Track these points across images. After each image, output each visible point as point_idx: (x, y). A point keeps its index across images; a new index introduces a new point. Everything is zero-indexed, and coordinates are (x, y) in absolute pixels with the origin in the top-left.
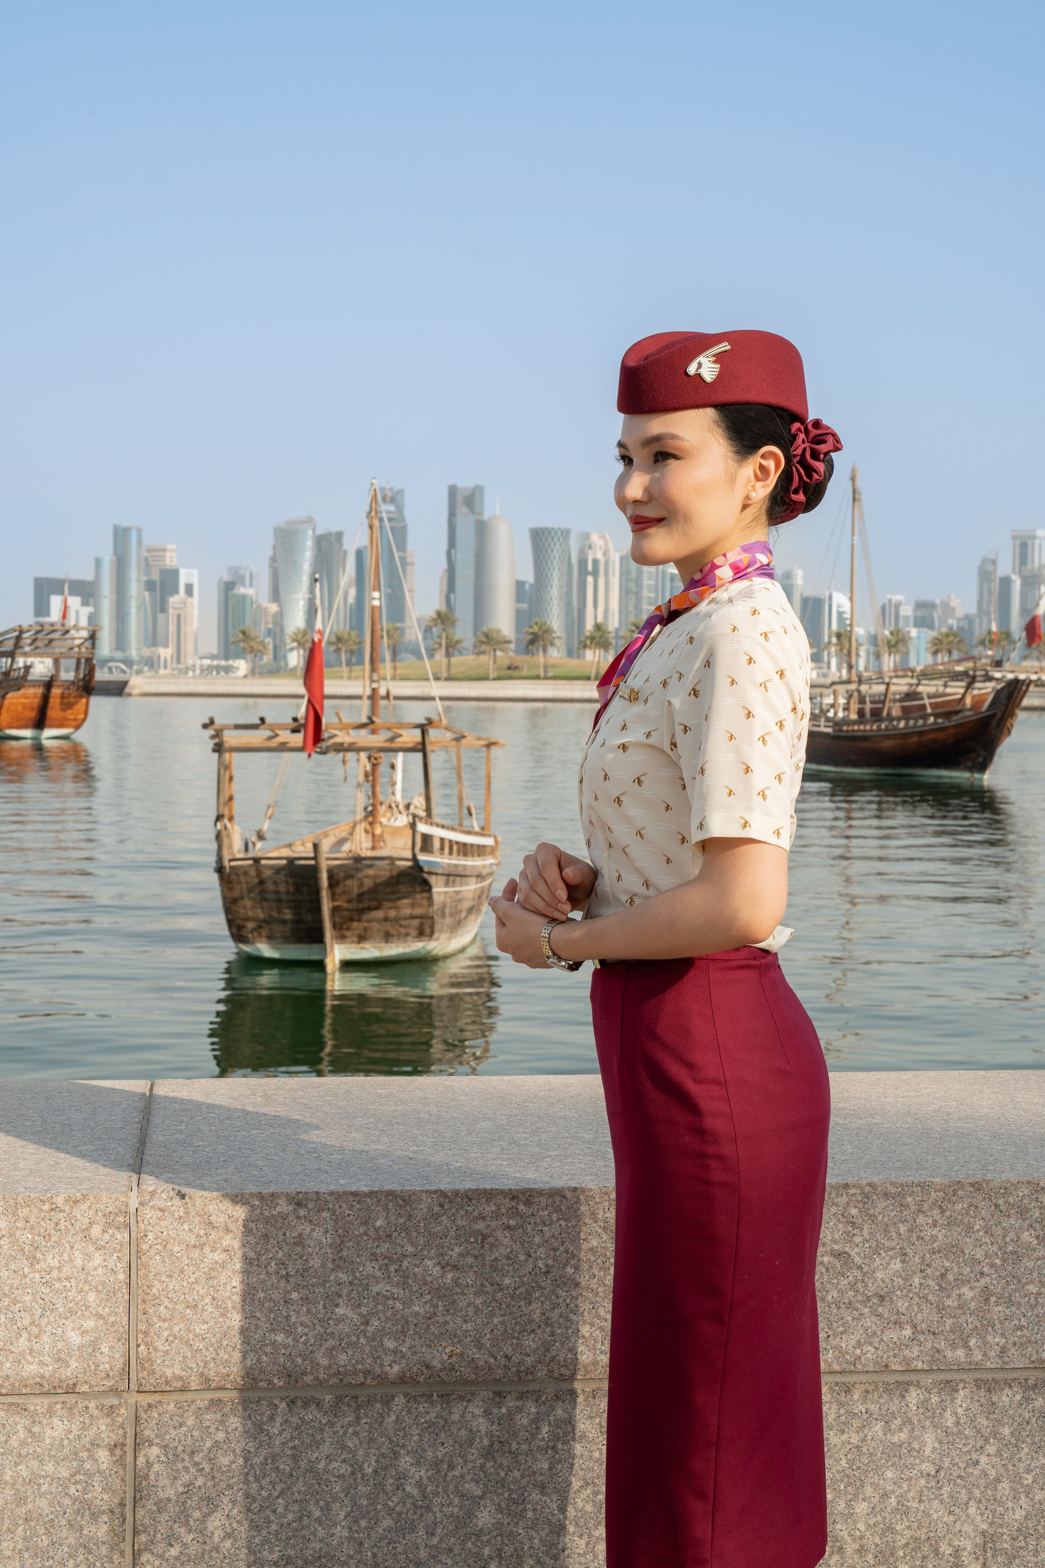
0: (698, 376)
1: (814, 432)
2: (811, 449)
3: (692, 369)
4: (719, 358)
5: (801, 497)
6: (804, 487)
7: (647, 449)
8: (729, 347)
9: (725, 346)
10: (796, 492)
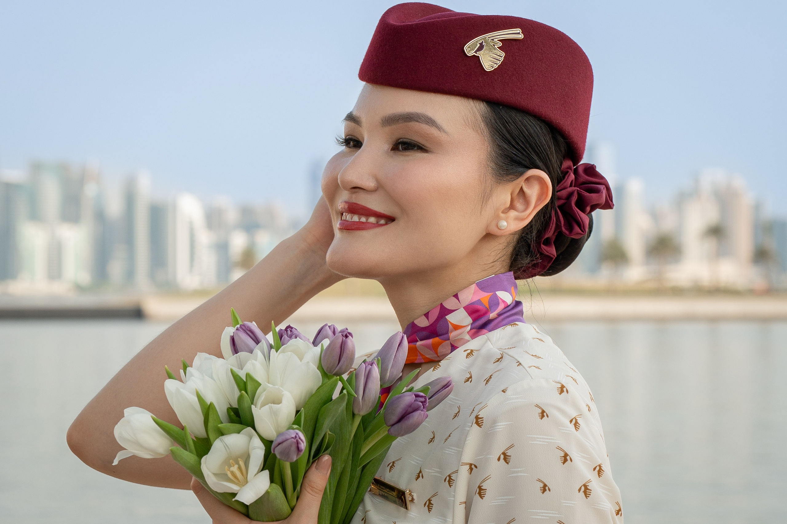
0: (476, 59)
1: (584, 177)
2: (579, 195)
3: (469, 49)
4: (507, 45)
5: (552, 251)
6: (559, 240)
7: (387, 129)
8: (521, 36)
9: (516, 34)
10: (547, 242)
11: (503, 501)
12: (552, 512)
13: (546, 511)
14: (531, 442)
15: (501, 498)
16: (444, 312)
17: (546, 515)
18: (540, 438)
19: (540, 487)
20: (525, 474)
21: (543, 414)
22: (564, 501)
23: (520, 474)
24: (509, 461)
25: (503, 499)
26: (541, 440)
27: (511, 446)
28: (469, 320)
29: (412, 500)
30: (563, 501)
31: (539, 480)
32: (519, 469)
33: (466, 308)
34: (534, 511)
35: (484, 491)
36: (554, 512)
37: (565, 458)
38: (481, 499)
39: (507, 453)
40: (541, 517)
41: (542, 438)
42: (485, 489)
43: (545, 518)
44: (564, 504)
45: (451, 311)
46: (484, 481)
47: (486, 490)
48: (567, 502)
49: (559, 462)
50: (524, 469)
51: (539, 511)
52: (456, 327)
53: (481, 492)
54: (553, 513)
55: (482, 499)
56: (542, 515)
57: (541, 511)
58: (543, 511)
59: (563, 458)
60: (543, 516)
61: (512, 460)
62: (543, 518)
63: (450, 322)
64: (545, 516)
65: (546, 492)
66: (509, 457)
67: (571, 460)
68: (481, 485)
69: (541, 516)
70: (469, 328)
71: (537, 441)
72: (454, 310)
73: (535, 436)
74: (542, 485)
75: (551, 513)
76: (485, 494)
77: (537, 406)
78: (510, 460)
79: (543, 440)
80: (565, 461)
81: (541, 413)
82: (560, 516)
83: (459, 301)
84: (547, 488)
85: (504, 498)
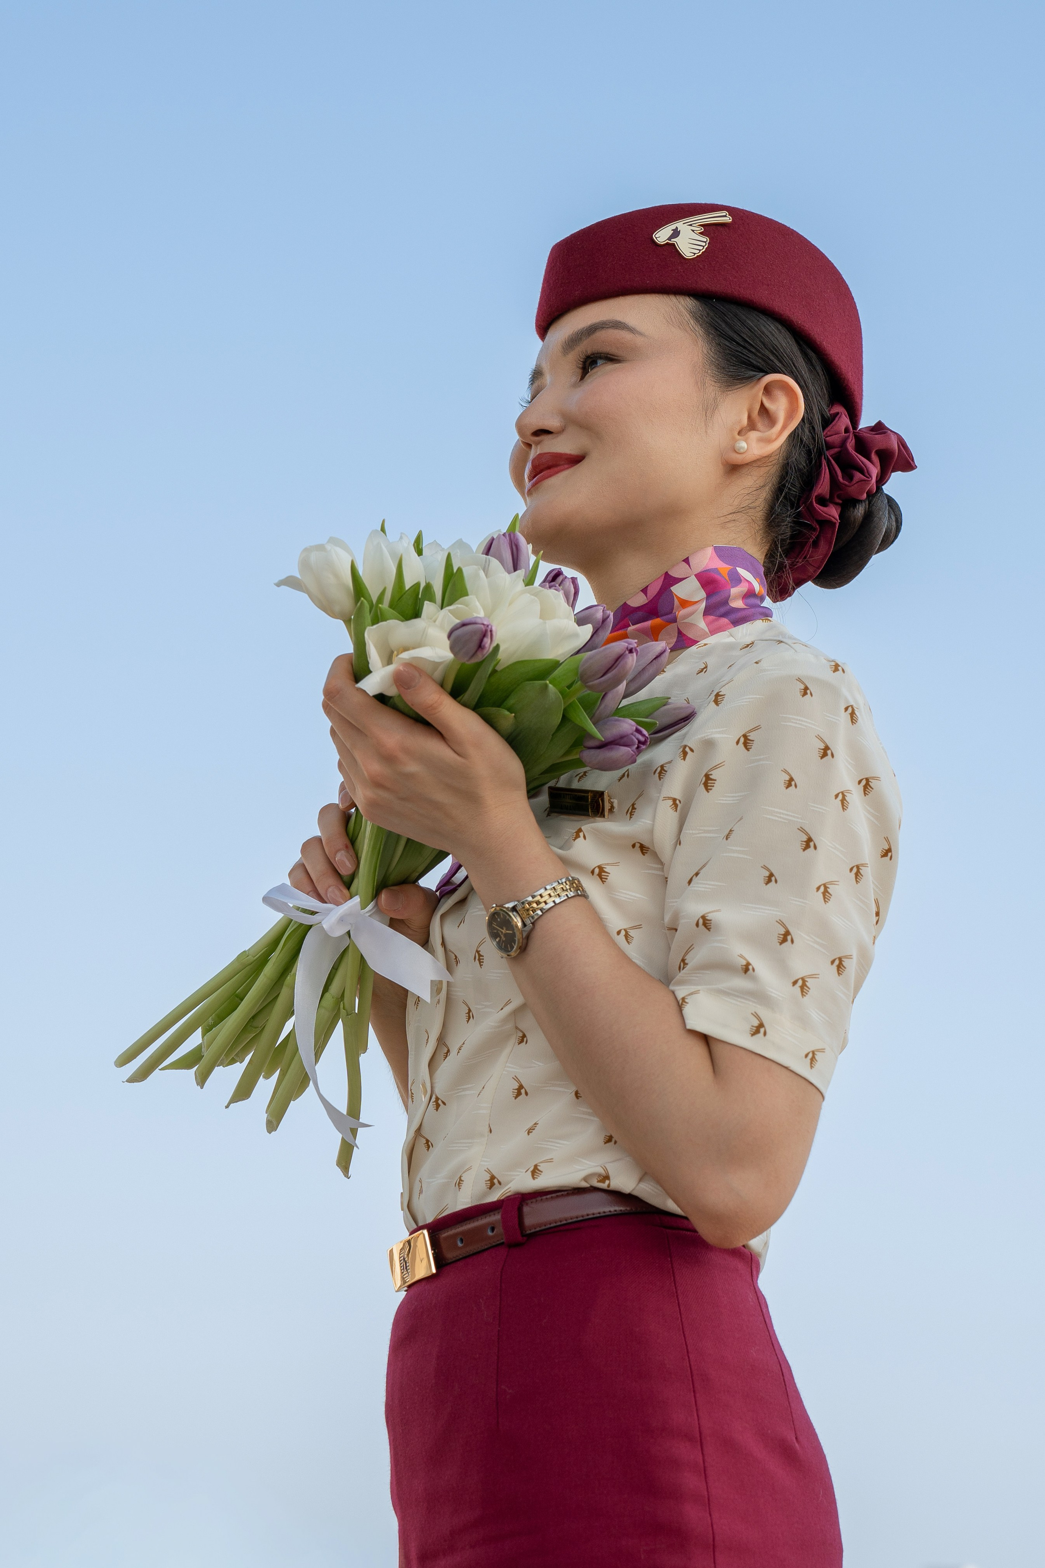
0: (671, 247)
4: (711, 230)
5: (831, 511)
7: (571, 356)
8: (729, 219)
9: (722, 217)
11: (735, 799)
12: (793, 814)
13: (786, 812)
14: (783, 723)
15: (732, 795)
16: (669, 581)
17: (785, 816)
18: (797, 720)
19: (785, 780)
20: (768, 762)
21: (805, 691)
22: (813, 805)
23: (761, 762)
24: (750, 747)
25: (735, 797)
26: (798, 722)
27: (757, 728)
28: (702, 594)
29: (612, 807)
30: (811, 804)
31: (786, 771)
32: (762, 757)
33: (699, 576)
34: (771, 809)
35: (713, 782)
36: (796, 815)
37: (825, 752)
38: (706, 792)
39: (749, 736)
40: (777, 819)
41: (800, 720)
42: (714, 778)
43: (782, 820)
44: (812, 808)
45: (678, 580)
46: (715, 767)
47: (715, 780)
48: (816, 806)
49: (816, 755)
50: (767, 756)
51: (776, 810)
52: (685, 603)
53: (708, 782)
54: (794, 817)
55: (708, 792)
56: (779, 815)
57: (779, 810)
58: (781, 811)
59: (822, 751)
60: (780, 817)
61: (754, 747)
62: (780, 819)
63: (676, 596)
64: (783, 818)
65: (790, 788)
66: (752, 742)
67: (833, 756)
68: (710, 773)
69: (778, 817)
70: (704, 605)
71: (792, 722)
72: (681, 578)
73: (791, 716)
74: (787, 778)
75: (791, 816)
76: (713, 786)
77: (799, 680)
78: (752, 746)
79: (800, 722)
80: (824, 755)
81: (803, 689)
82: (804, 821)
83: (690, 566)
84: (793, 783)
85: (737, 795)
